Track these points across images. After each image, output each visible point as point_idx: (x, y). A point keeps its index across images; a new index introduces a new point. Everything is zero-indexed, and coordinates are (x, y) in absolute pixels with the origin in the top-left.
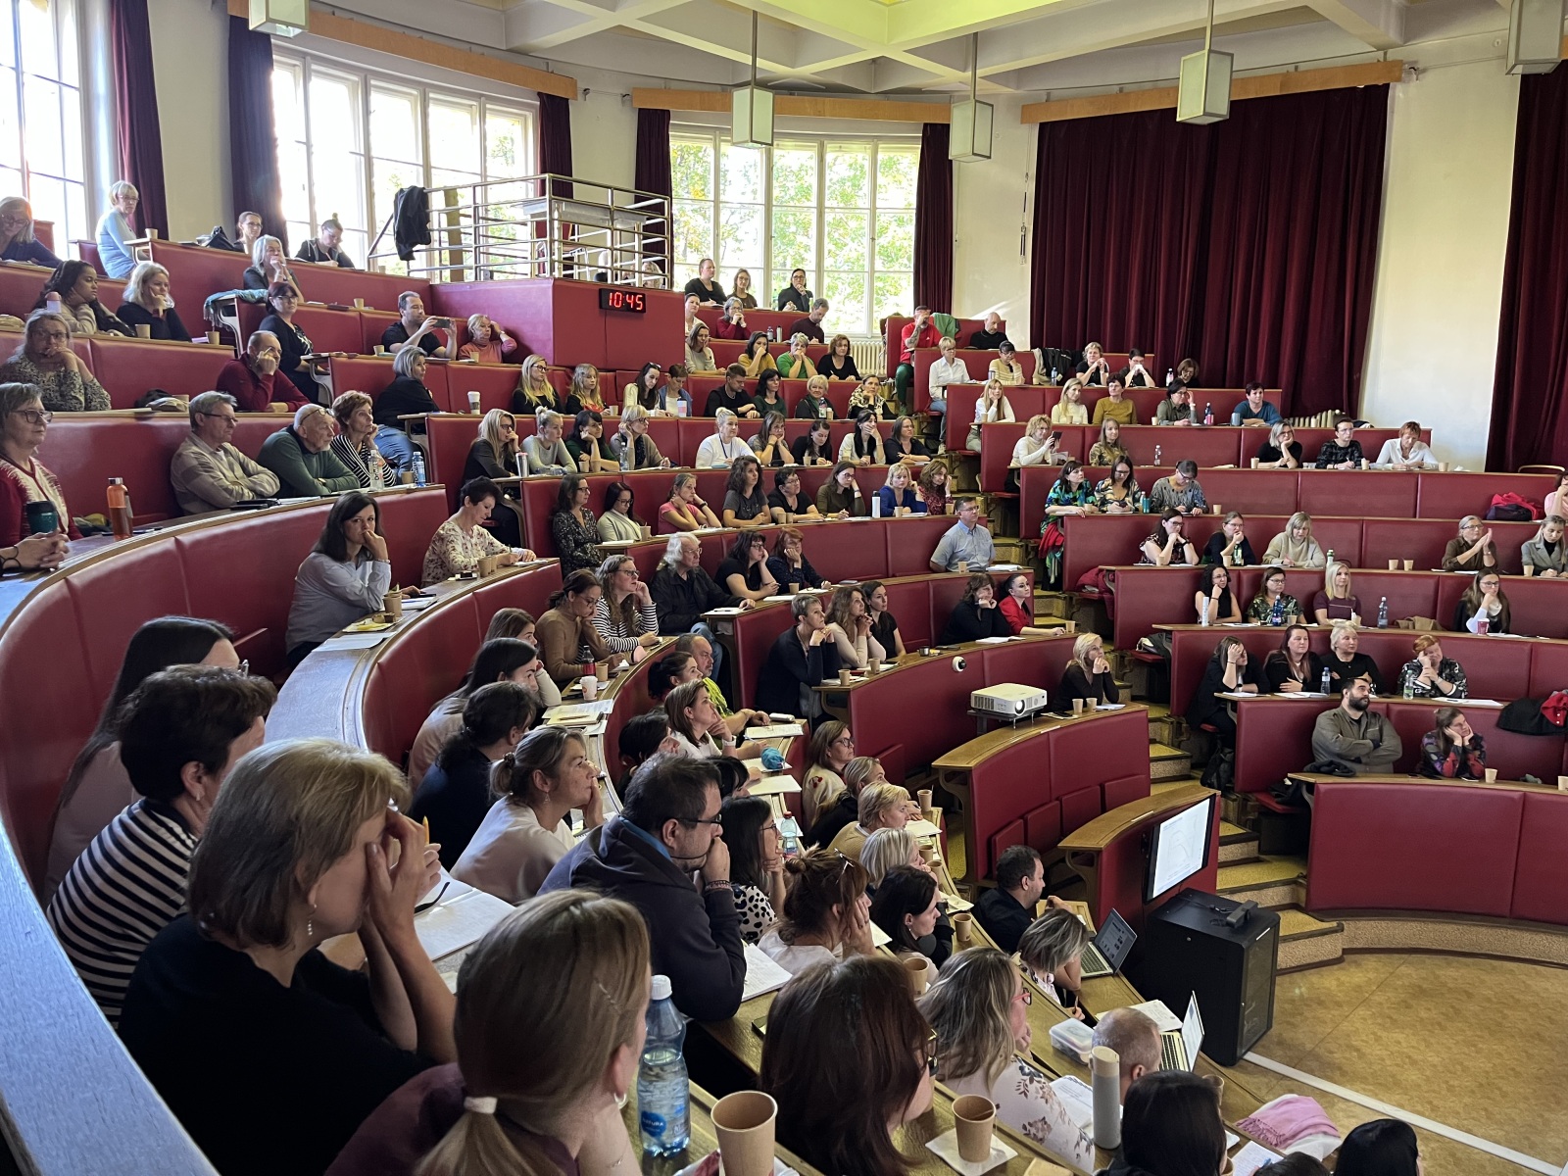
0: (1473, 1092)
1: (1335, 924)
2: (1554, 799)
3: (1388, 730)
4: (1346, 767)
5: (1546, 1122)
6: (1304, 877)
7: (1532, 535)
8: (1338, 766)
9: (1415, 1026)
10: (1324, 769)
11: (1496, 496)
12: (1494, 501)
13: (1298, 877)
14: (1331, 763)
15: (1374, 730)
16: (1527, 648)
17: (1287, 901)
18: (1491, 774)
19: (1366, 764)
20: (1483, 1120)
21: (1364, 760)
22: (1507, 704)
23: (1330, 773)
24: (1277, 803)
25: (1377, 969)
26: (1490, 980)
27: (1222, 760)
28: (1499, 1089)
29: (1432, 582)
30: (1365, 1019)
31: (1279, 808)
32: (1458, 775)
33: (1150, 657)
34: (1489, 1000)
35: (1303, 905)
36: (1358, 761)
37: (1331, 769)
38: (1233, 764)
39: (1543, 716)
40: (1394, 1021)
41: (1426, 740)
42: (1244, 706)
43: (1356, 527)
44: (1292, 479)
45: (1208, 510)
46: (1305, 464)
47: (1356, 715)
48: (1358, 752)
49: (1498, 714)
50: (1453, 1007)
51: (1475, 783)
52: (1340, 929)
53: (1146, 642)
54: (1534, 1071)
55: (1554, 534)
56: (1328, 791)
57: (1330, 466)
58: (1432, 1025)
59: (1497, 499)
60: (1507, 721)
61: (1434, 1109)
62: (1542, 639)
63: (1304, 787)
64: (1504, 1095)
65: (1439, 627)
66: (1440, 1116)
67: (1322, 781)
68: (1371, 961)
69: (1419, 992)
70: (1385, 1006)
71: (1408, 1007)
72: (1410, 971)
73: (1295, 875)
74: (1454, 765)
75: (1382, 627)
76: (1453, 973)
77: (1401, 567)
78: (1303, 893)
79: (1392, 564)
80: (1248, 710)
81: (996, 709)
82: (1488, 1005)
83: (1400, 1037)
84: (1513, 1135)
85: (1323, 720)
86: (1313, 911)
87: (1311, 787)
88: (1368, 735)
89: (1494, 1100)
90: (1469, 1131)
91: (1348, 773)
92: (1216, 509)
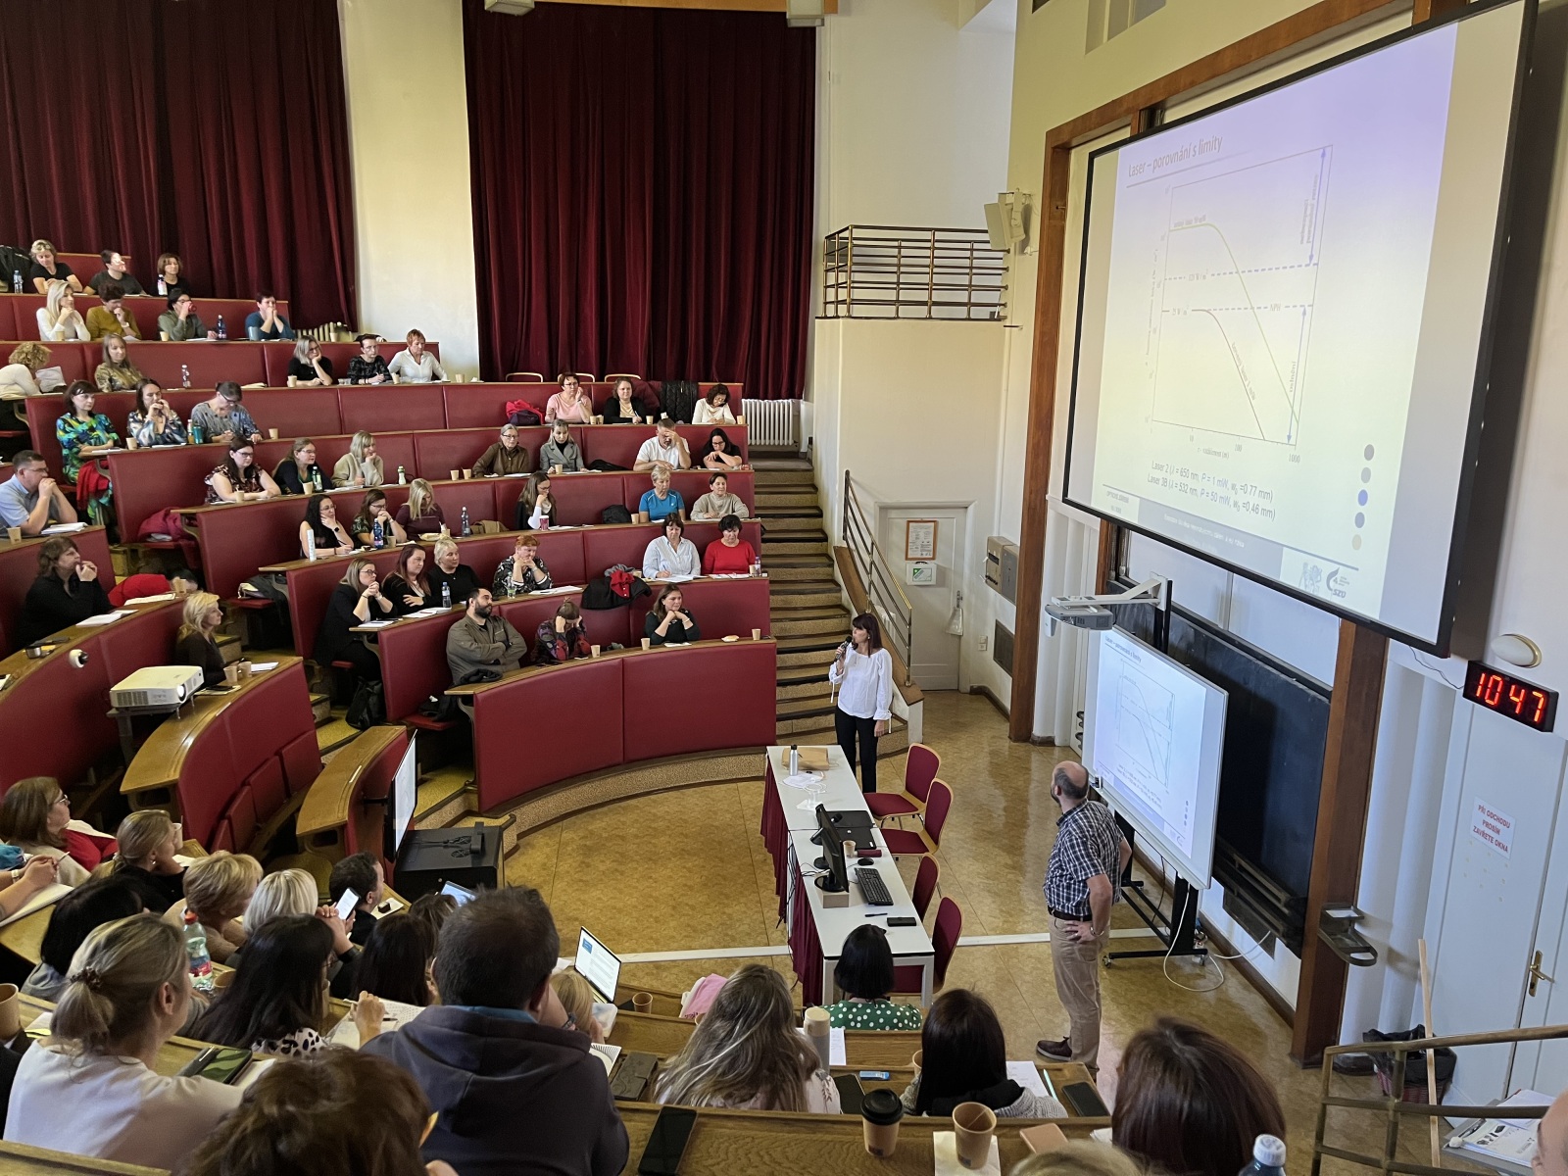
0: (672, 915)
1: (507, 817)
2: (643, 658)
3: (512, 630)
4: (492, 673)
5: (730, 916)
6: (471, 784)
7: (546, 438)
8: (486, 673)
9: (601, 880)
10: (473, 679)
11: (509, 404)
12: (508, 409)
13: (466, 785)
14: (478, 671)
15: (500, 632)
16: (580, 535)
17: (461, 811)
18: (595, 649)
19: (504, 664)
20: (692, 934)
21: (501, 661)
22: (585, 586)
23: (479, 681)
24: (434, 721)
25: (547, 844)
26: (627, 820)
27: (370, 694)
28: (687, 904)
29: (488, 487)
30: (565, 890)
31: (438, 726)
32: (570, 657)
33: (259, 603)
34: (636, 836)
35: (476, 809)
36: (497, 662)
37: (478, 677)
38: (381, 694)
39: (613, 592)
40: (586, 883)
41: (541, 631)
42: (385, 635)
43: (408, 440)
44: (332, 395)
45: (265, 435)
46: (340, 380)
47: (481, 622)
48: (495, 656)
49: (580, 596)
50: (617, 852)
51: (584, 660)
52: (513, 820)
53: (248, 587)
54: (698, 880)
55: (561, 435)
56: (487, 699)
57: (361, 381)
58: (612, 872)
59: (509, 406)
60: (588, 602)
61: (657, 942)
62: (587, 527)
63: (460, 700)
64: (693, 908)
65: (504, 528)
66: (664, 946)
67: (478, 690)
68: (539, 839)
69: (588, 851)
70: (572, 872)
71: (588, 866)
72: (570, 834)
73: (463, 784)
74: (565, 650)
75: (466, 535)
76: (600, 823)
77: (461, 476)
78: (474, 798)
79: (454, 474)
80: (389, 638)
81: (151, 702)
82: (638, 841)
83: (596, 893)
84: (717, 937)
85: (456, 632)
86: (487, 811)
87: (468, 700)
88: (497, 638)
89: (688, 915)
90: (690, 948)
91: (495, 677)
92: (273, 433)
